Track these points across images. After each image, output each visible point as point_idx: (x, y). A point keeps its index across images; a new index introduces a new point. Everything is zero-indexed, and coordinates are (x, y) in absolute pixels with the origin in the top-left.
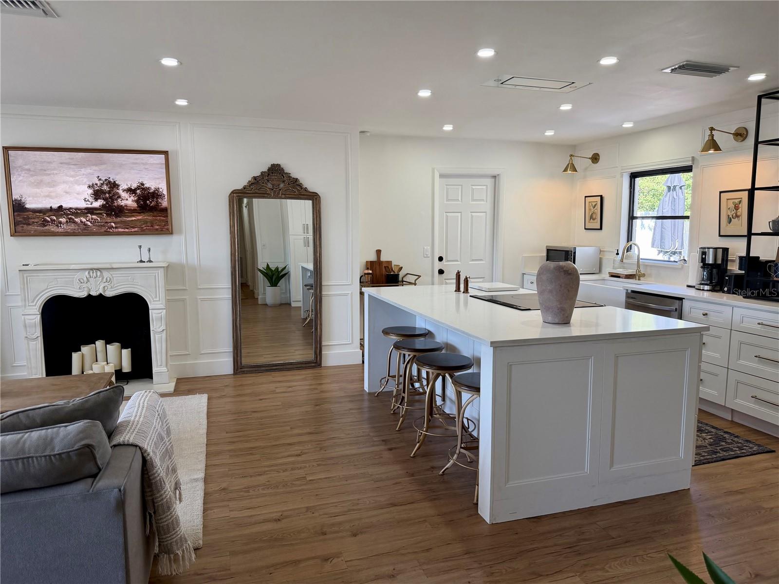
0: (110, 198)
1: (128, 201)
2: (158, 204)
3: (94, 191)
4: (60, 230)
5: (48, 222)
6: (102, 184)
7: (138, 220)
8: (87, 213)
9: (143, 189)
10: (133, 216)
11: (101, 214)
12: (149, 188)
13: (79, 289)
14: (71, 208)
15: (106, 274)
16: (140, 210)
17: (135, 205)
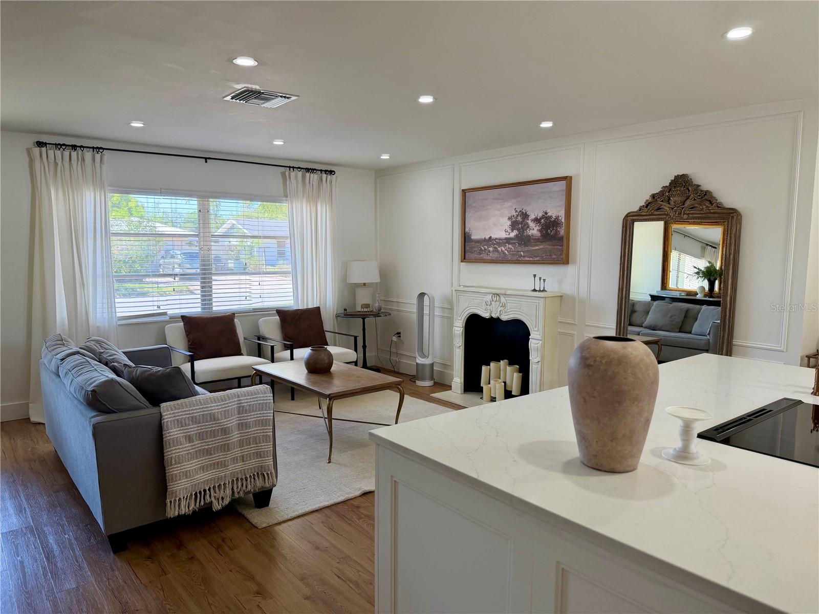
0: (522, 227)
1: (534, 230)
2: (557, 232)
3: (512, 222)
4: (489, 258)
5: (483, 251)
6: (517, 215)
7: (540, 249)
8: (506, 243)
9: (546, 218)
10: (537, 245)
11: (514, 243)
12: (551, 216)
13: (485, 310)
14: (496, 239)
15: (503, 299)
16: (542, 239)
17: (539, 234)
